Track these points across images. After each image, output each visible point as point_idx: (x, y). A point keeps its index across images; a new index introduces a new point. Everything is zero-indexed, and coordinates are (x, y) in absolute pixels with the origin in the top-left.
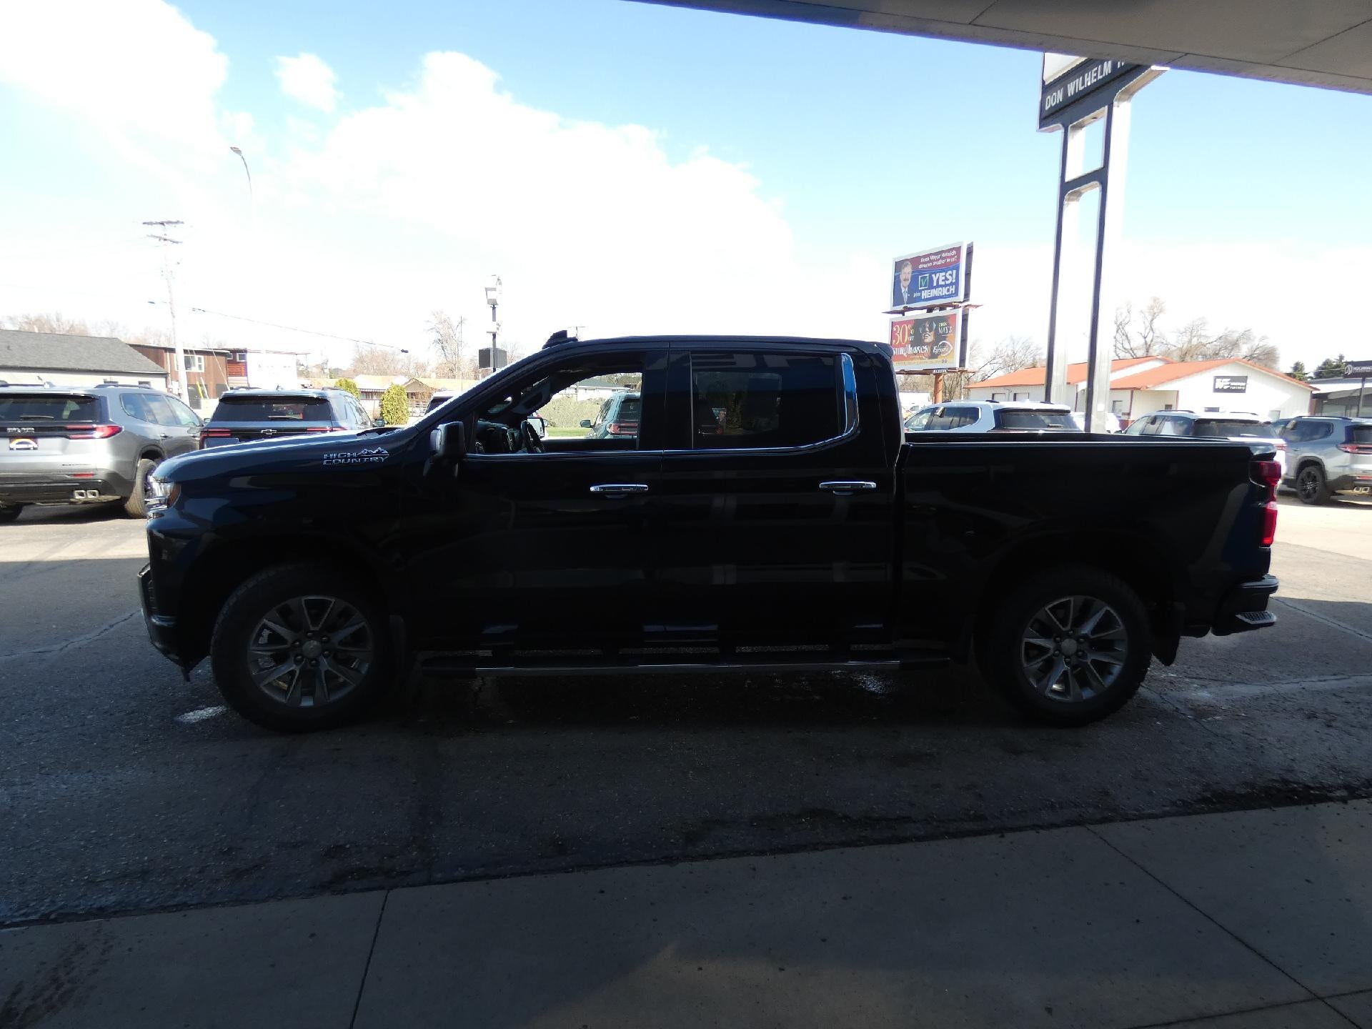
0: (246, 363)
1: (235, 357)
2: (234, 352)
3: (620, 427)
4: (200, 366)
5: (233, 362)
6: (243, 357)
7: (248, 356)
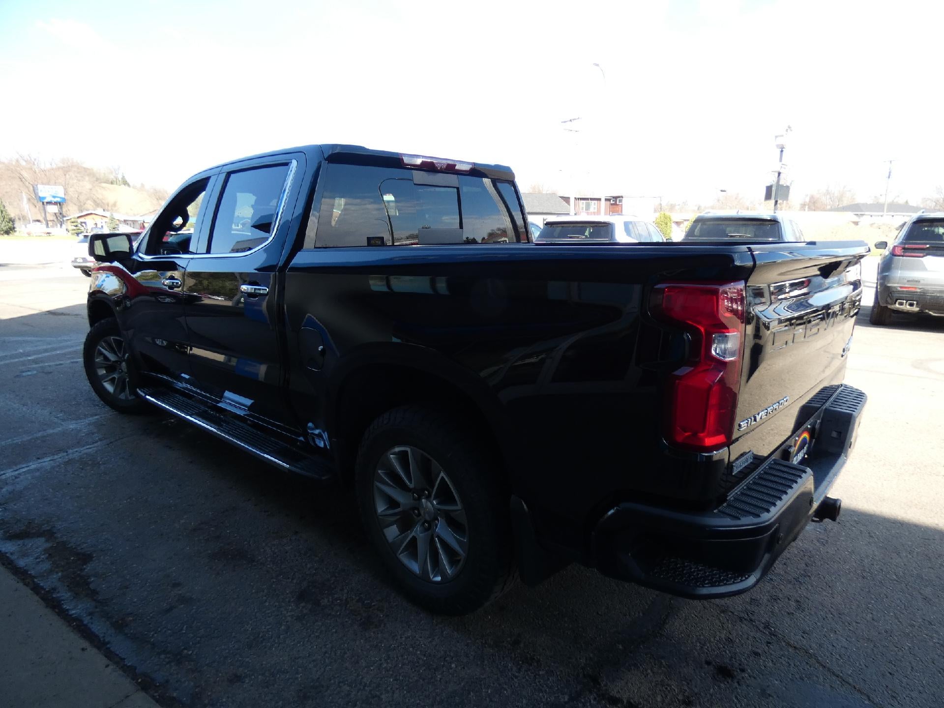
0: (622, 205)
1: (616, 201)
2: (616, 198)
3: (904, 248)
4: (595, 208)
5: (615, 204)
6: (620, 201)
7: (624, 200)
